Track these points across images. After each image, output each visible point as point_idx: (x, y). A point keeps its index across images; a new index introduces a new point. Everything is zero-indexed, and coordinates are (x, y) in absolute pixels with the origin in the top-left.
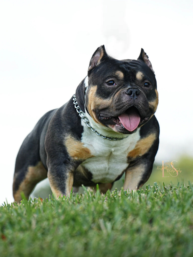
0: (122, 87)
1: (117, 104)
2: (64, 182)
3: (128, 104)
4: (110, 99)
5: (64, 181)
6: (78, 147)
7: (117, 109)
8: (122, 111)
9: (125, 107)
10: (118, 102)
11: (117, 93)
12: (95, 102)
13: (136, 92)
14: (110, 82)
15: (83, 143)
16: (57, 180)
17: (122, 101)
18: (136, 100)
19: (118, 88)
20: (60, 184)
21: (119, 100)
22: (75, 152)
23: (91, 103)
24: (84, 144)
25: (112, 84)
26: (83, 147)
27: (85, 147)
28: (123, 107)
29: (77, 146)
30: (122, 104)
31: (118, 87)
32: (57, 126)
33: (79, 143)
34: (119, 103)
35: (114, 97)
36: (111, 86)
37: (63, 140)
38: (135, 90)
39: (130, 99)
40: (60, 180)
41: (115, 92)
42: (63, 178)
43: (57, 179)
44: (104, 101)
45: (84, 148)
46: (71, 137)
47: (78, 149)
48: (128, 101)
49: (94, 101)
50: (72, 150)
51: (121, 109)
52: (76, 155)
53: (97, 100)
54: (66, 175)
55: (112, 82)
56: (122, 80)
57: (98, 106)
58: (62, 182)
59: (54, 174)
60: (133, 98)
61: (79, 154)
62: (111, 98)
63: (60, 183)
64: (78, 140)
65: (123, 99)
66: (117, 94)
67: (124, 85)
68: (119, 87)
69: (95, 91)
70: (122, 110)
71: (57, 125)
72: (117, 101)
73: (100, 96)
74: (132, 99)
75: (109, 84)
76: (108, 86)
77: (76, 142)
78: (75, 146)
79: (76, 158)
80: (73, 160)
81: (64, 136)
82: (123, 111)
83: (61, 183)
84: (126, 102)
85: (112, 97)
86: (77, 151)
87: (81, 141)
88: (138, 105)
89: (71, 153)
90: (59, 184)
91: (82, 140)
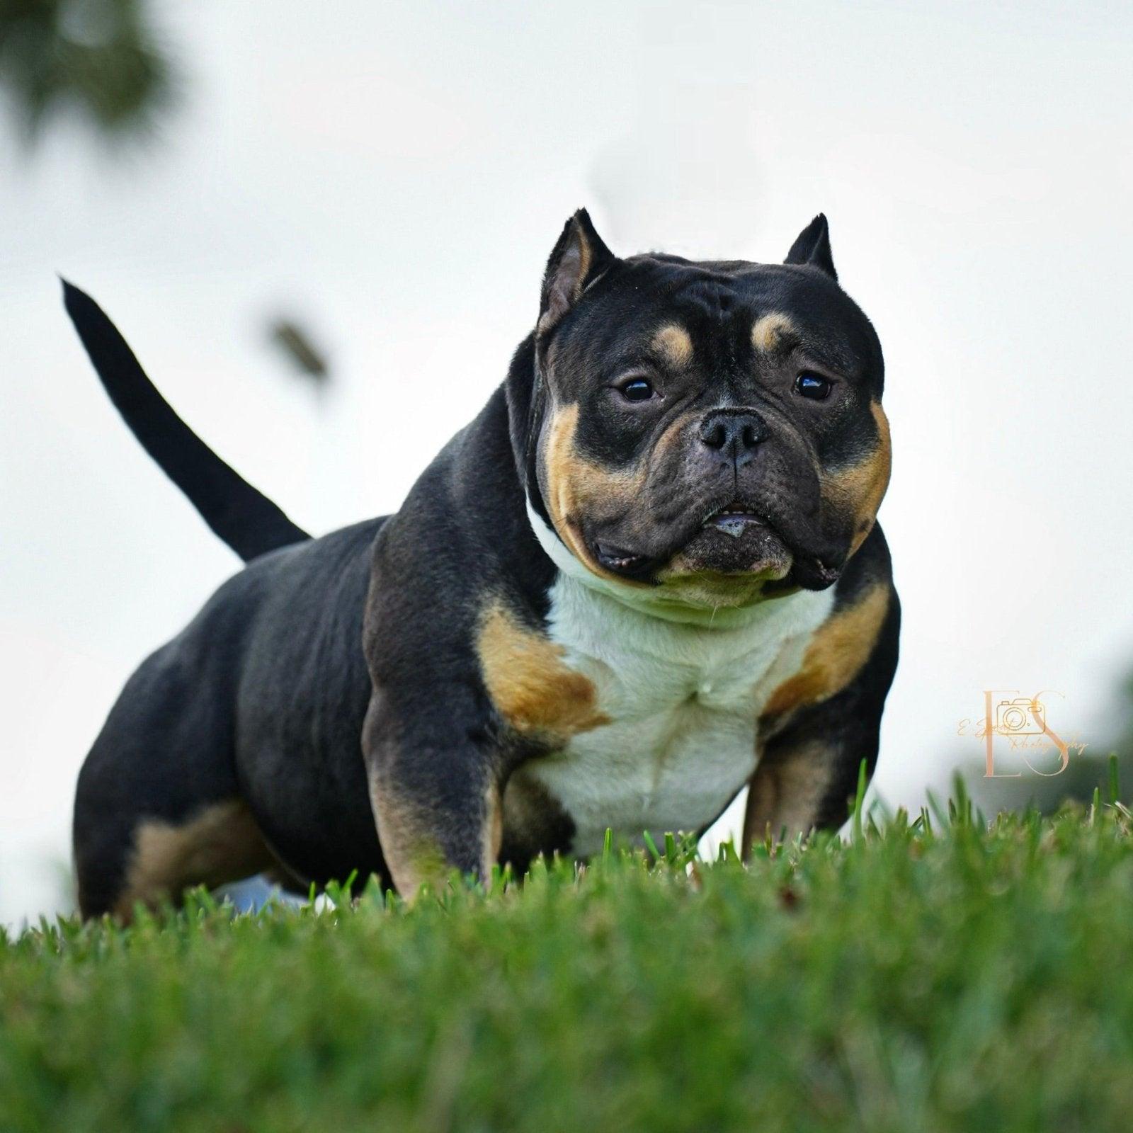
0: (689, 405)
1: (661, 492)
2: (478, 831)
3: (707, 495)
4: (636, 469)
5: (476, 827)
6: (532, 664)
7: (660, 520)
8: (681, 527)
9: (693, 507)
10: (663, 481)
11: (664, 435)
12: (573, 485)
13: (747, 432)
14: (636, 386)
15: (561, 646)
16: (442, 822)
17: (682, 476)
18: (744, 473)
19: (671, 412)
20: (458, 845)
21: (673, 468)
22: (519, 689)
23: (557, 488)
24: (563, 651)
25: (646, 394)
26: (560, 670)
27: (574, 668)
28: (683, 507)
29: (530, 659)
30: (680, 492)
31: (670, 405)
32: (444, 556)
33: (535, 642)
34: (669, 488)
35: (653, 457)
36: (636, 406)
37: (473, 628)
38: (740, 422)
39: (716, 470)
40: (458, 821)
41: (658, 429)
42: (471, 815)
43: (444, 818)
44: (611, 480)
45: (568, 673)
46: (501, 609)
47: (534, 674)
48: (706, 477)
49: (571, 477)
50: (502, 678)
51: (676, 522)
52: (524, 710)
53: (582, 474)
54: (483, 798)
55: (644, 385)
56: (687, 371)
57: (590, 500)
58: (464, 833)
59: (424, 796)
60: (728, 461)
61: (540, 703)
62: (641, 464)
63: (455, 839)
64: (530, 630)
65: (688, 468)
66: (664, 439)
67: (700, 396)
68: (677, 407)
69: (572, 431)
70: (680, 523)
71: (445, 550)
72: (661, 473)
73: (593, 454)
74: (724, 465)
75: (629, 391)
76: (623, 404)
77: (525, 638)
78: (518, 658)
79: (523, 726)
80: (511, 730)
81: (478, 604)
82: (685, 530)
83: (460, 840)
84: (698, 483)
85: (644, 461)
86: (532, 690)
87: (547, 637)
88: (762, 491)
89: (500, 691)
90: (452, 844)
91: (552, 630)
